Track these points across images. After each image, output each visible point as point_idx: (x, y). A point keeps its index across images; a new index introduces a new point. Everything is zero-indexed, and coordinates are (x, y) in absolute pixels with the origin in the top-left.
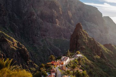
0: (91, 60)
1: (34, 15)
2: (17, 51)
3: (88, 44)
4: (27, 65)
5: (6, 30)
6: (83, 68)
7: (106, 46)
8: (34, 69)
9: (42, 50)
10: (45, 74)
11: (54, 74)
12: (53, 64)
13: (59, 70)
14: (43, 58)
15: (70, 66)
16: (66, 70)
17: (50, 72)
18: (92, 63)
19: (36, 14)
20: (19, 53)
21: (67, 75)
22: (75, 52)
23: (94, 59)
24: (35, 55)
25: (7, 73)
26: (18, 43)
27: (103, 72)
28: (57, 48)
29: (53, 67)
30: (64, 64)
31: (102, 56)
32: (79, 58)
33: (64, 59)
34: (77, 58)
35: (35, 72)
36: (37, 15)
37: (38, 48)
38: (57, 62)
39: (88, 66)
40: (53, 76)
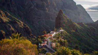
0: (69, 33)
1: (32, 6)
2: (23, 28)
3: (67, 23)
4: (30, 37)
5: (16, 16)
6: (64, 38)
7: (78, 24)
9: (38, 27)
10: (41, 42)
11: (46, 42)
12: (45, 36)
13: (49, 40)
14: (39, 32)
15: (56, 37)
16: (54, 39)
17: (44, 41)
18: (70, 35)
19: (33, 5)
20: (25, 30)
21: (54, 43)
22: (59, 28)
23: (71, 32)
24: (34, 31)
25: (16, 41)
26: (24, 24)
27: (77, 41)
28: (48, 26)
29: (45, 38)
30: (52, 36)
31: (76, 30)
32: (62, 32)
33: (52, 33)
34: (60, 32)
35: (35, 41)
37: (36, 27)
38: (48, 34)
39: (68, 37)
40: (45, 43)
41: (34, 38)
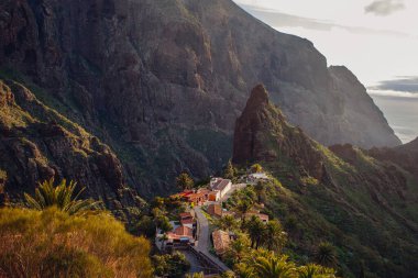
0: (292, 190)
1: (135, 62)
2: (90, 161)
3: (283, 144)
4: (118, 199)
5: (61, 105)
7: (335, 149)
8: (136, 211)
9: (157, 159)
10: (166, 224)
11: (190, 226)
12: (186, 199)
13: (204, 215)
14: (159, 181)
15: (233, 205)
16: (223, 215)
17: (179, 218)
18: (295, 199)
20: (96, 167)
21: (225, 229)
22: (249, 167)
23: (301, 185)
24: (139, 172)
26: (94, 140)
27: (327, 224)
28: (200, 154)
29: (186, 205)
31: (324, 179)
32: (259, 183)
33: (217, 184)
34: (252, 184)
35: (139, 218)
36: (143, 61)
37: (146, 155)
38: (199, 192)
39: (285, 207)
40: (186, 230)
41: (137, 204)
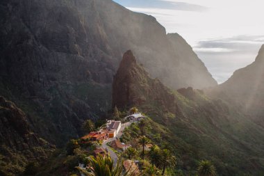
15: (127, 140)
19: (32, 37)
23: (165, 120)
28: (82, 102)
30: (115, 135)
38: (101, 132)
39: (159, 136)
